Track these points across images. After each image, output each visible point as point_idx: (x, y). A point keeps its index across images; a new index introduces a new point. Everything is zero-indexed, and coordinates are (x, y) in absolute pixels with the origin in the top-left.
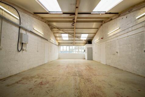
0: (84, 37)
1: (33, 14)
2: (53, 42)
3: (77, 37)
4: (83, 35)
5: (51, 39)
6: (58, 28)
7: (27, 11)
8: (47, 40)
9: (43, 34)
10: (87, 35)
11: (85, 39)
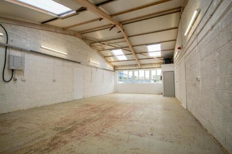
0: (155, 51)
1: (40, 24)
2: (98, 66)
3: (140, 53)
4: (150, 48)
5: (89, 61)
6: (100, 42)
7: (25, 22)
8: (79, 63)
9: (66, 54)
10: (158, 47)
11: (159, 54)
